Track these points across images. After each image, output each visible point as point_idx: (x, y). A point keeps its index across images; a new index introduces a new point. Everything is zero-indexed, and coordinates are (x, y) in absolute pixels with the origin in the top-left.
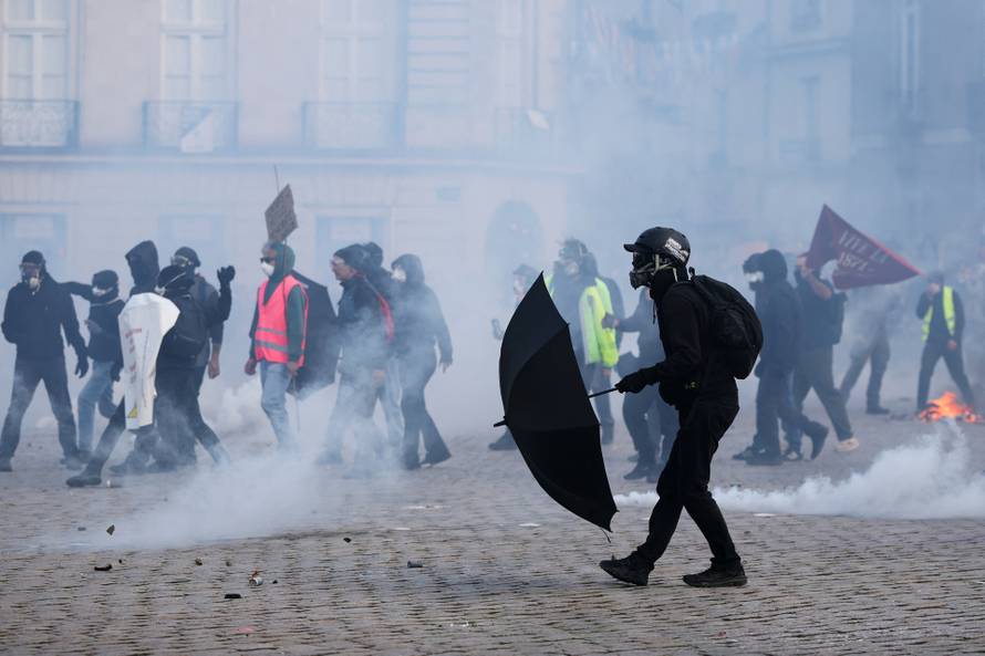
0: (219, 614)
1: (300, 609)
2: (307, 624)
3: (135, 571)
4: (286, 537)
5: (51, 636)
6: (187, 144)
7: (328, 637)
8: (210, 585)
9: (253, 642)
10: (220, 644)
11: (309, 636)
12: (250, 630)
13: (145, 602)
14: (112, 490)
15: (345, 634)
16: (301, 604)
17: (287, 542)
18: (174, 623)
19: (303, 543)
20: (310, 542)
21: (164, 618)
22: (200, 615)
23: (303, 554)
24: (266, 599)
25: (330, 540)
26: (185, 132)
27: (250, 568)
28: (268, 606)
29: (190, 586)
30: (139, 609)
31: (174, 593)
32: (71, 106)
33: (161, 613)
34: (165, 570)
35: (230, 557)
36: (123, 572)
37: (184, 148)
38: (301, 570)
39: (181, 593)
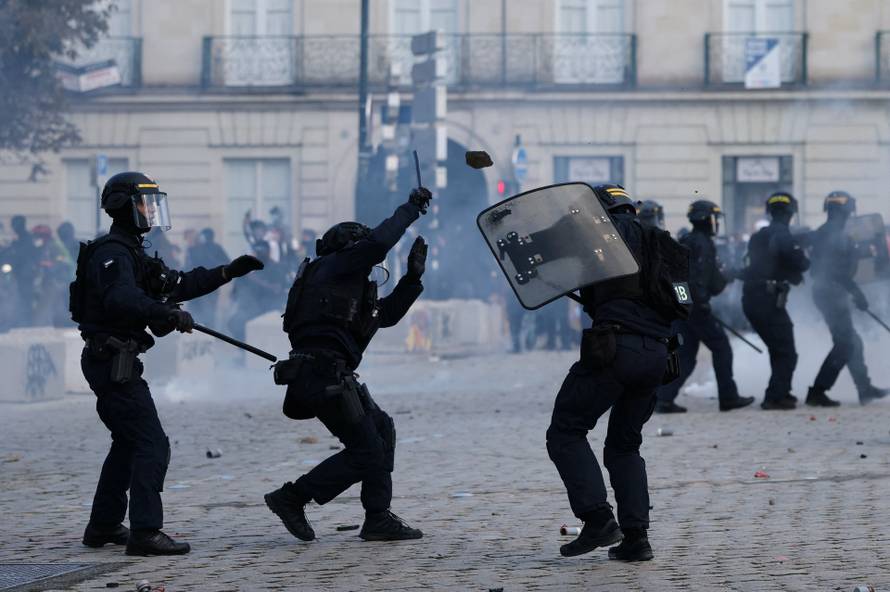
0: (757, 546)
1: (835, 542)
2: (841, 553)
3: (677, 510)
4: (831, 479)
5: (594, 564)
6: (752, 79)
7: (857, 564)
8: (752, 521)
9: (787, 568)
10: (755, 571)
11: (841, 564)
12: (785, 558)
13: (686, 536)
14: (663, 438)
15: (876, 561)
16: (838, 537)
17: (834, 484)
18: (713, 553)
19: (848, 484)
20: (857, 483)
21: (703, 549)
22: (739, 547)
23: (846, 494)
24: (804, 533)
25: (875, 482)
26: (750, 66)
27: (793, 506)
28: (804, 539)
29: (731, 522)
30: (680, 542)
31: (717, 528)
32: (628, 39)
33: (701, 545)
34: (708, 509)
35: (774, 497)
36: (668, 511)
37: (749, 84)
38: (843, 508)
39: (722, 528)
